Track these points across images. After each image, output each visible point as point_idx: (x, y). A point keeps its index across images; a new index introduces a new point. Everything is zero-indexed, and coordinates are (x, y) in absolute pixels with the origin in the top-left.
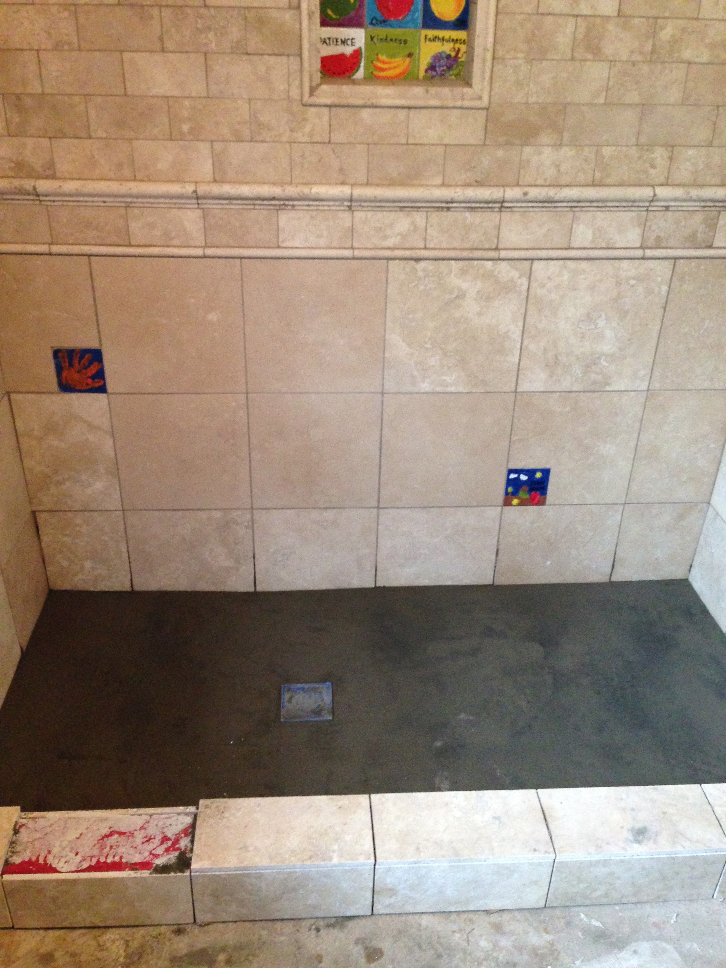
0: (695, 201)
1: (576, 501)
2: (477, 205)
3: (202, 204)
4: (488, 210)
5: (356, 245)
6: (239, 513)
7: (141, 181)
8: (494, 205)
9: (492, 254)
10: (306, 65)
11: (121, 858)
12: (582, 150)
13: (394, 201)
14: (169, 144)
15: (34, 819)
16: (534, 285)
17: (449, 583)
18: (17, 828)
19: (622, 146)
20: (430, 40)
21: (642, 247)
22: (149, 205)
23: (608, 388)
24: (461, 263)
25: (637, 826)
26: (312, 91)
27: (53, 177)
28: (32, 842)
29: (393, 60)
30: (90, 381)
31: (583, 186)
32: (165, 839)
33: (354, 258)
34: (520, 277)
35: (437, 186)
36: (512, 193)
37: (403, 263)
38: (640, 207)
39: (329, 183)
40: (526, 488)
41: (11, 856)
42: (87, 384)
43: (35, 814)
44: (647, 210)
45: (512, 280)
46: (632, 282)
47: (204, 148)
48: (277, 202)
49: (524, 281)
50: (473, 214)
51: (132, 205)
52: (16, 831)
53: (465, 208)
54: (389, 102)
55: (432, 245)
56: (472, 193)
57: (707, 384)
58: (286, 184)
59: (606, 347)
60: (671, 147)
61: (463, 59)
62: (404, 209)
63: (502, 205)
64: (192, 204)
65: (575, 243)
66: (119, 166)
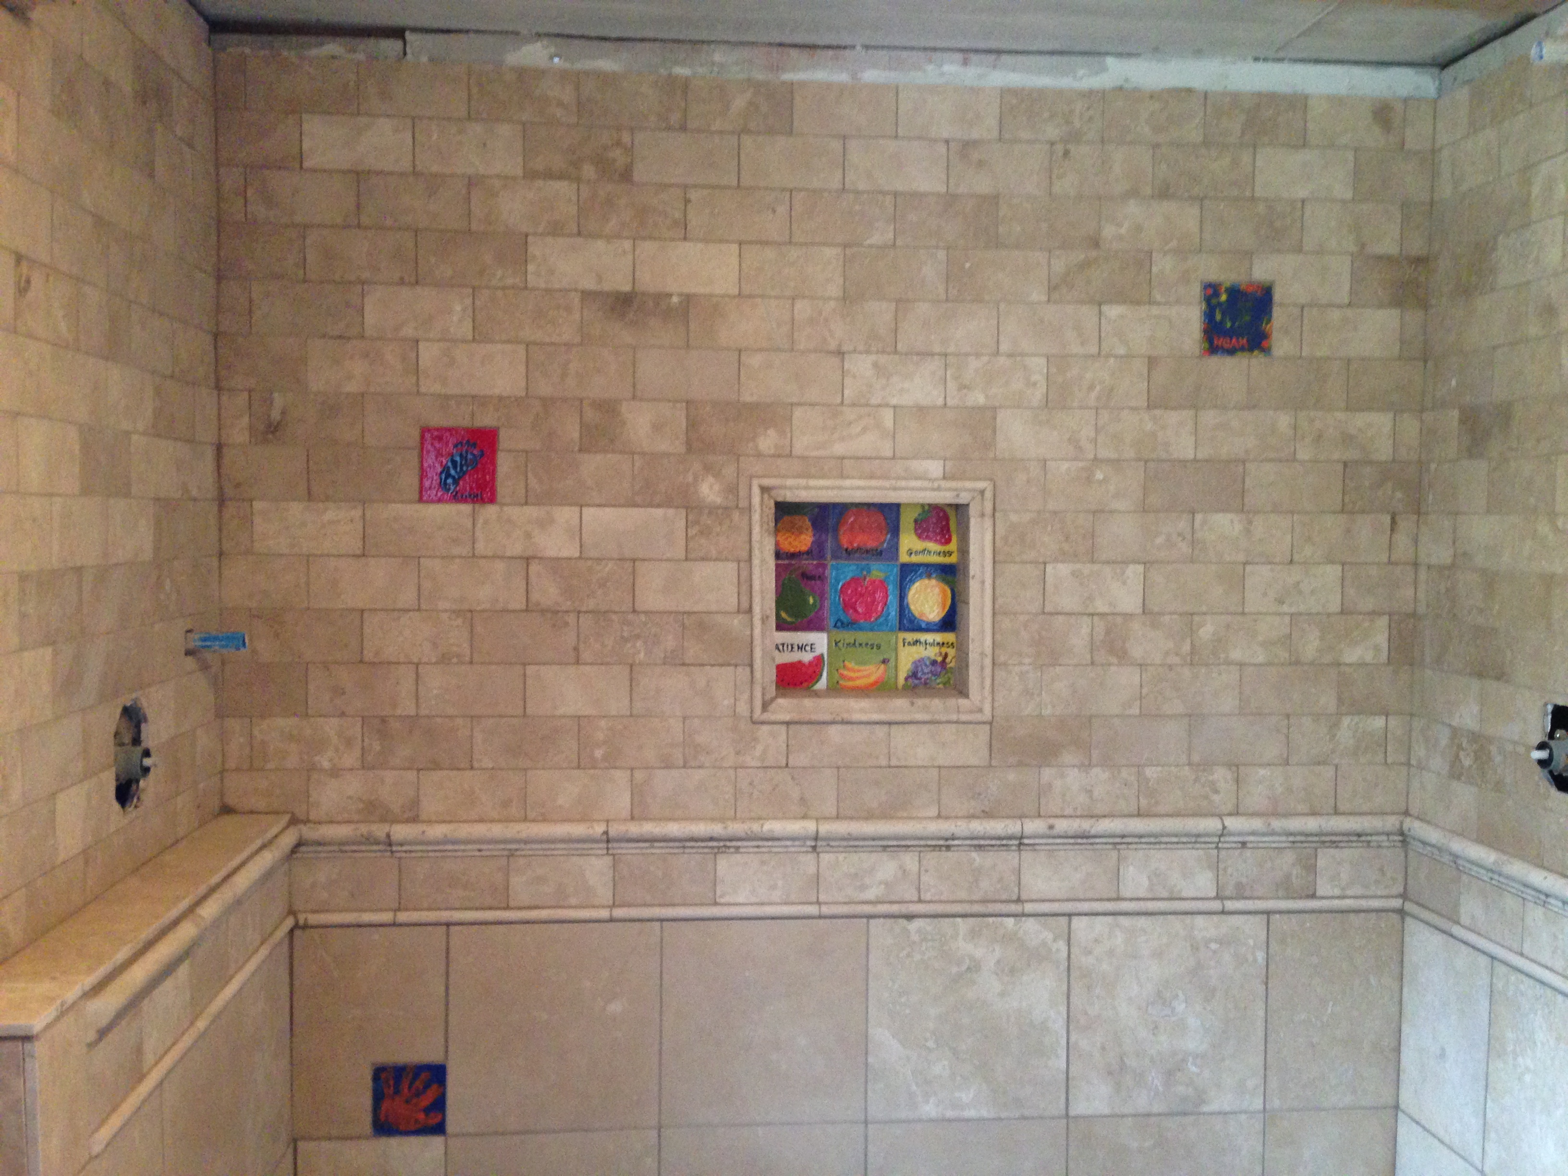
0: (1279, 835)
2: (987, 842)
3: (614, 848)
4: (1002, 848)
5: (822, 898)
7: (534, 821)
8: (1011, 842)
9: (1014, 908)
10: (758, 674)
12: (1119, 772)
13: (874, 839)
14: (575, 774)
16: (1076, 951)
19: (1170, 766)
20: (909, 644)
21: (1218, 897)
22: (541, 852)
23: (1205, 1109)
24: (971, 921)
26: (765, 707)
27: (415, 819)
29: (862, 668)
30: (421, 1116)
31: (1125, 816)
33: (820, 917)
34: (1055, 940)
35: (930, 818)
36: (1033, 826)
37: (889, 921)
38: (1208, 843)
39: (785, 816)
42: (417, 1122)
44: (1217, 848)
45: (1044, 944)
46: (1213, 946)
47: (621, 778)
48: (715, 844)
49: (1062, 945)
50: (982, 853)
51: (518, 853)
53: (971, 846)
54: (864, 718)
55: (928, 897)
56: (978, 827)
57: (1349, 1099)
58: (728, 819)
59: (1193, 1043)
60: (1234, 766)
61: (952, 665)
62: (889, 849)
63: (1020, 842)
64: (600, 849)
65: (1126, 893)
66: (506, 804)
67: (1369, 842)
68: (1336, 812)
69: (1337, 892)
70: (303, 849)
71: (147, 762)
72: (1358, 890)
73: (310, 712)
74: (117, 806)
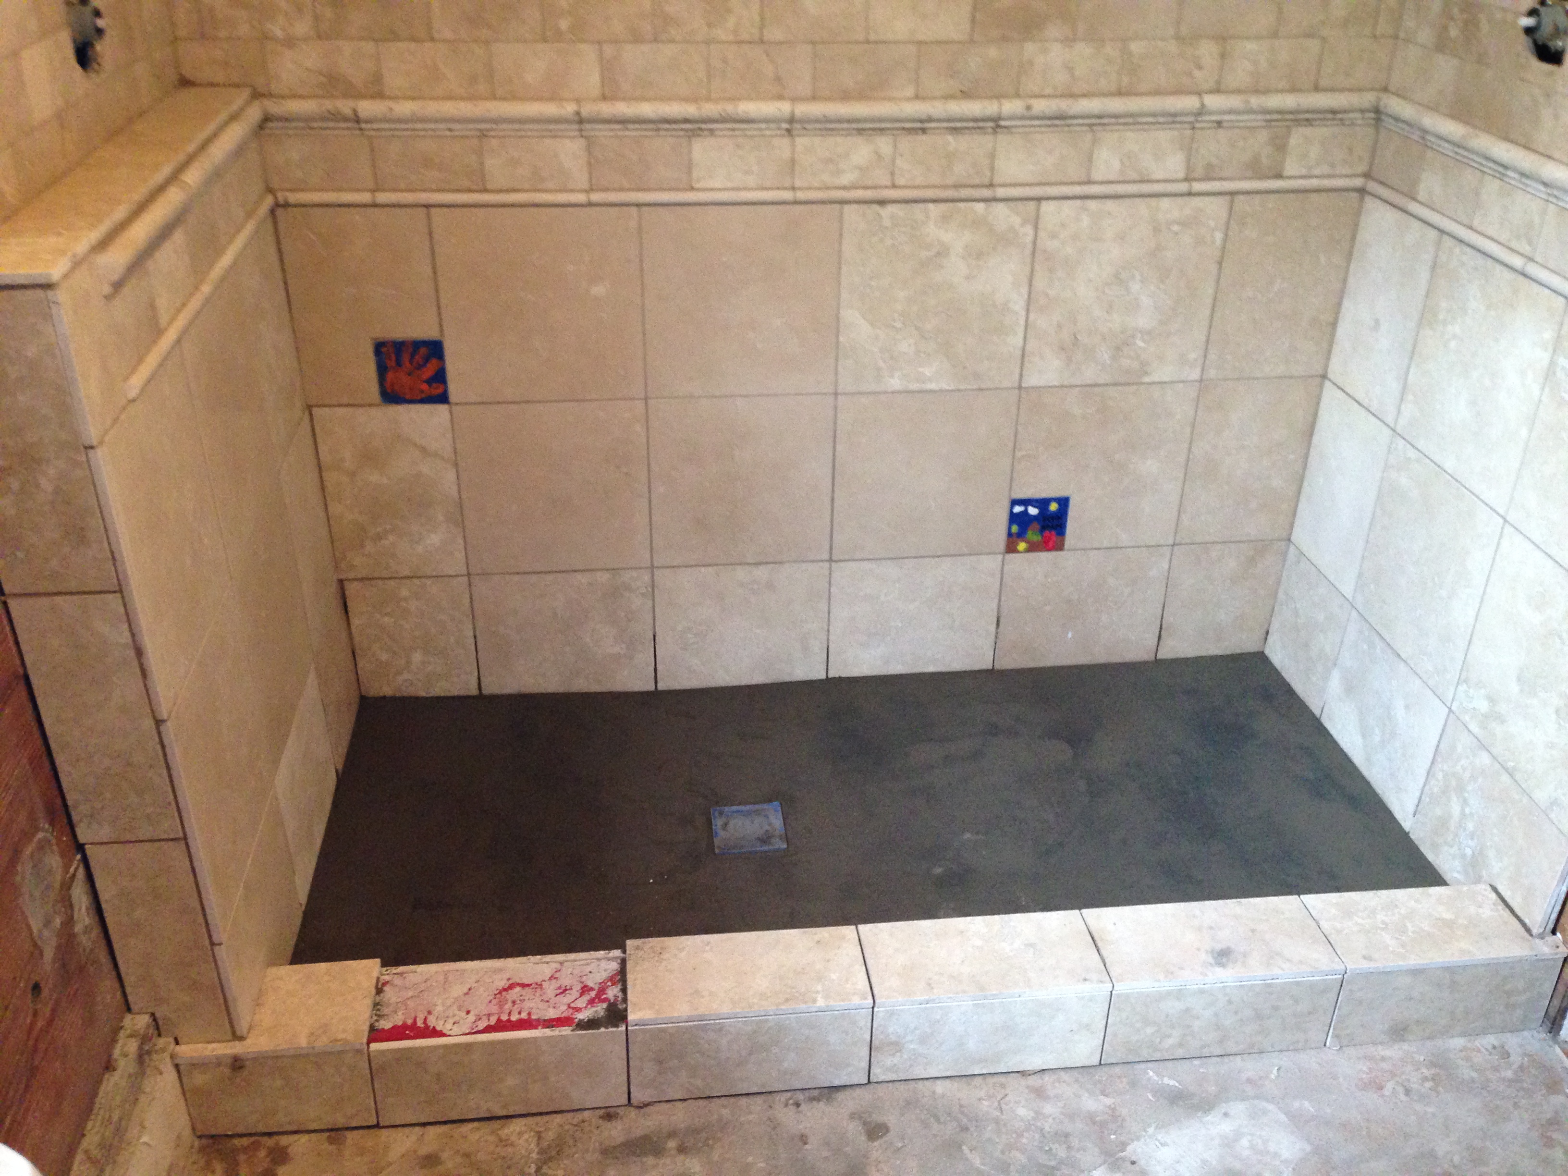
0: (1256, 113)
1: (1106, 544)
2: (965, 124)
3: (588, 130)
4: (978, 131)
5: (798, 184)
6: (634, 574)
7: (504, 99)
8: (987, 125)
9: (986, 193)
11: (529, 1014)
12: (1104, 47)
13: (849, 121)
14: (540, 46)
15: (401, 974)
16: (1042, 234)
17: (931, 669)
18: (380, 984)
19: (1156, 40)
21: (1187, 179)
22: (513, 133)
23: (1146, 379)
24: (943, 207)
25: (1218, 947)
27: (380, 95)
28: (404, 1003)
30: (425, 387)
31: (1106, 95)
32: (585, 989)
33: (796, 202)
34: (1022, 225)
35: (908, 99)
36: (1011, 107)
37: (863, 207)
38: (1184, 122)
39: (760, 97)
40: (1036, 526)
41: (377, 1021)
42: (421, 392)
43: (401, 969)
44: (1193, 128)
45: (1012, 228)
46: (1176, 228)
47: (589, 52)
48: (689, 126)
49: (1029, 230)
50: (957, 137)
51: (492, 133)
52: (379, 991)
53: (947, 128)
55: (901, 182)
56: (956, 108)
57: (1281, 370)
58: (702, 100)
59: (1144, 320)
60: (1222, 39)
62: (864, 133)
63: (996, 124)
64: (572, 130)
65: (1097, 176)
67: (1341, 120)
68: (1317, 88)
69: (1304, 171)
70: (270, 124)
71: (99, 23)
72: (1325, 169)
74: (79, 69)
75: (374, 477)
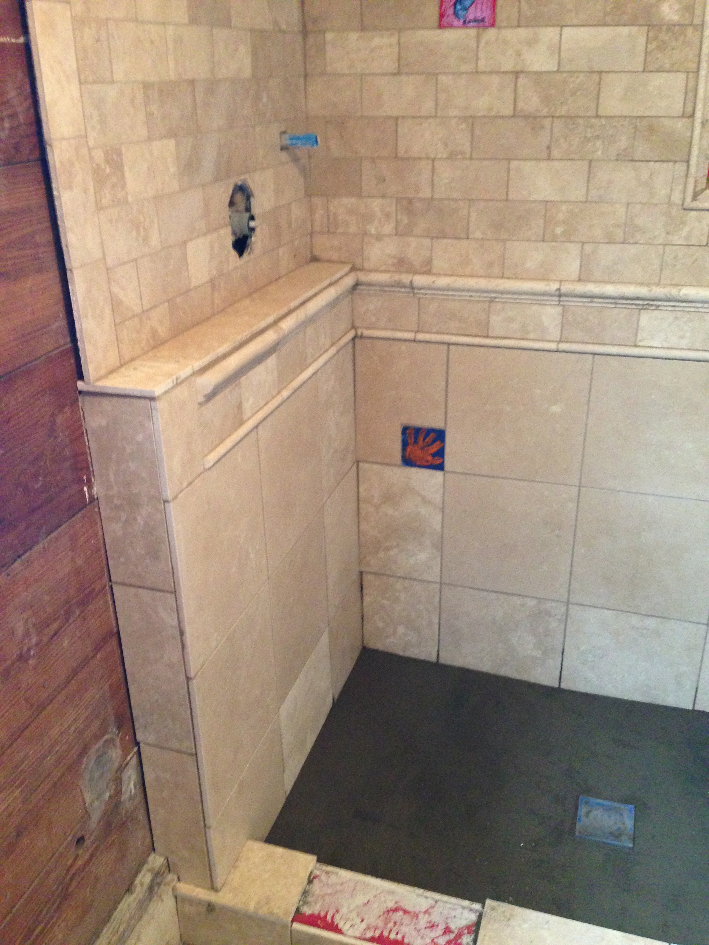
3: (564, 301)
6: (554, 604)
7: (508, 278)
10: (693, 170)
11: (403, 937)
14: (540, 245)
15: (328, 873)
18: (312, 877)
22: (513, 301)
26: (695, 196)
27: (429, 273)
28: (323, 897)
30: (430, 458)
32: (447, 931)
39: (700, 285)
41: (302, 905)
42: (427, 461)
43: (330, 868)
47: (574, 249)
48: (640, 302)
51: (497, 300)
52: (310, 881)
58: (653, 284)
64: (554, 301)
66: (490, 265)
70: (359, 288)
71: (252, 224)
73: (363, 194)
74: (234, 253)
75: (391, 511)
